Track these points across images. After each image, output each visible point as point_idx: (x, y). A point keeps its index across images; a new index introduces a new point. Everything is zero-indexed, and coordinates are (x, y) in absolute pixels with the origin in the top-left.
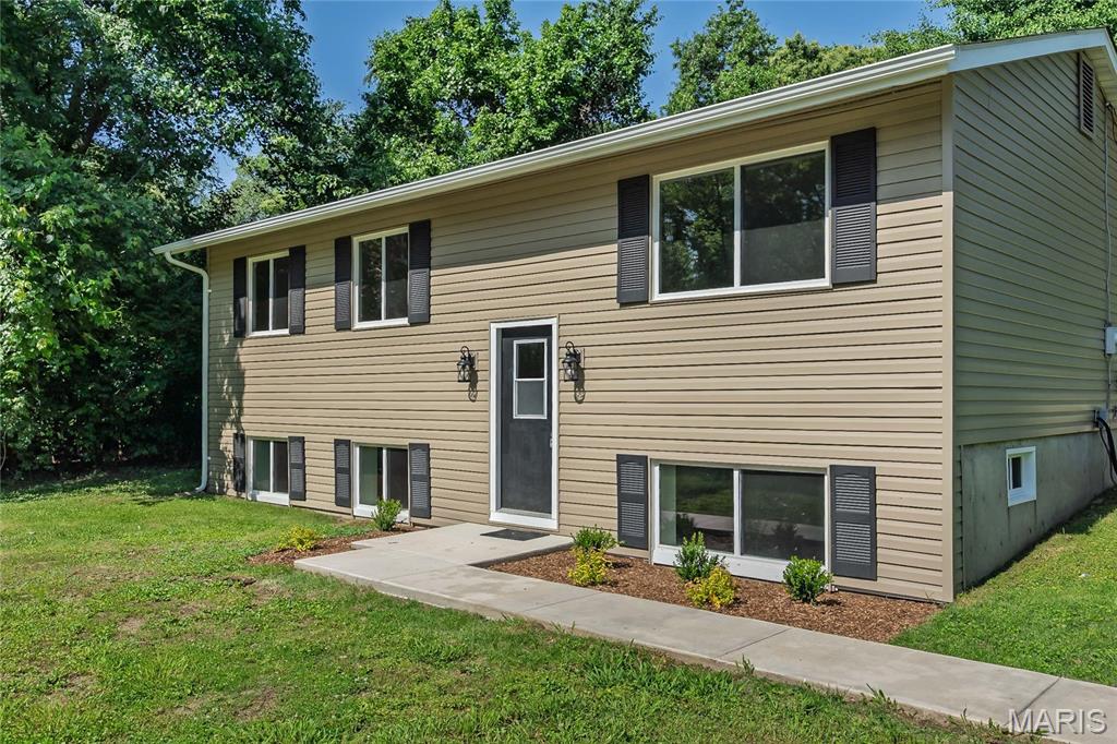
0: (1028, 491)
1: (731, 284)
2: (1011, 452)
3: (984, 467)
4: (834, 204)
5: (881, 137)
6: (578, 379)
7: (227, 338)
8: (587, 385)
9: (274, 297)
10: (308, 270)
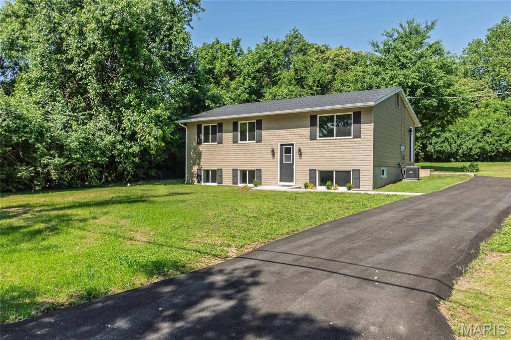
0: (385, 176)
1: (334, 137)
2: (383, 168)
3: (378, 170)
4: (354, 124)
5: (362, 113)
6: (300, 155)
7: (195, 144)
8: (302, 156)
9: (212, 134)
10: (224, 129)
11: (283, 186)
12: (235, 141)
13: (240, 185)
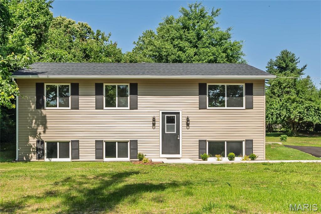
1: (225, 107)
8: (191, 125)
10: (80, 91)
11: (168, 158)
12: (99, 106)
13: (106, 159)
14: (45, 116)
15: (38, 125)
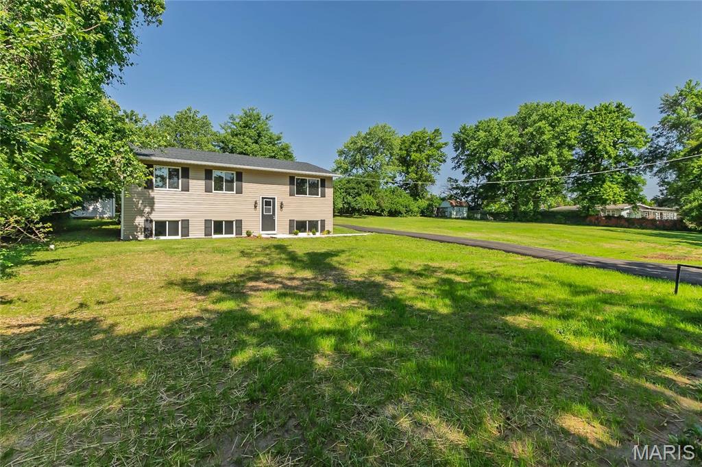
1: (307, 195)
4: (320, 187)
5: (326, 180)
7: (140, 188)
8: (283, 208)
10: (191, 175)
11: (267, 234)
12: (208, 190)
13: (214, 236)
14: (153, 198)
15: (145, 206)
